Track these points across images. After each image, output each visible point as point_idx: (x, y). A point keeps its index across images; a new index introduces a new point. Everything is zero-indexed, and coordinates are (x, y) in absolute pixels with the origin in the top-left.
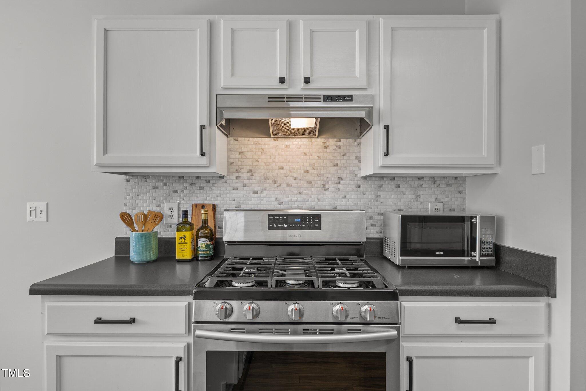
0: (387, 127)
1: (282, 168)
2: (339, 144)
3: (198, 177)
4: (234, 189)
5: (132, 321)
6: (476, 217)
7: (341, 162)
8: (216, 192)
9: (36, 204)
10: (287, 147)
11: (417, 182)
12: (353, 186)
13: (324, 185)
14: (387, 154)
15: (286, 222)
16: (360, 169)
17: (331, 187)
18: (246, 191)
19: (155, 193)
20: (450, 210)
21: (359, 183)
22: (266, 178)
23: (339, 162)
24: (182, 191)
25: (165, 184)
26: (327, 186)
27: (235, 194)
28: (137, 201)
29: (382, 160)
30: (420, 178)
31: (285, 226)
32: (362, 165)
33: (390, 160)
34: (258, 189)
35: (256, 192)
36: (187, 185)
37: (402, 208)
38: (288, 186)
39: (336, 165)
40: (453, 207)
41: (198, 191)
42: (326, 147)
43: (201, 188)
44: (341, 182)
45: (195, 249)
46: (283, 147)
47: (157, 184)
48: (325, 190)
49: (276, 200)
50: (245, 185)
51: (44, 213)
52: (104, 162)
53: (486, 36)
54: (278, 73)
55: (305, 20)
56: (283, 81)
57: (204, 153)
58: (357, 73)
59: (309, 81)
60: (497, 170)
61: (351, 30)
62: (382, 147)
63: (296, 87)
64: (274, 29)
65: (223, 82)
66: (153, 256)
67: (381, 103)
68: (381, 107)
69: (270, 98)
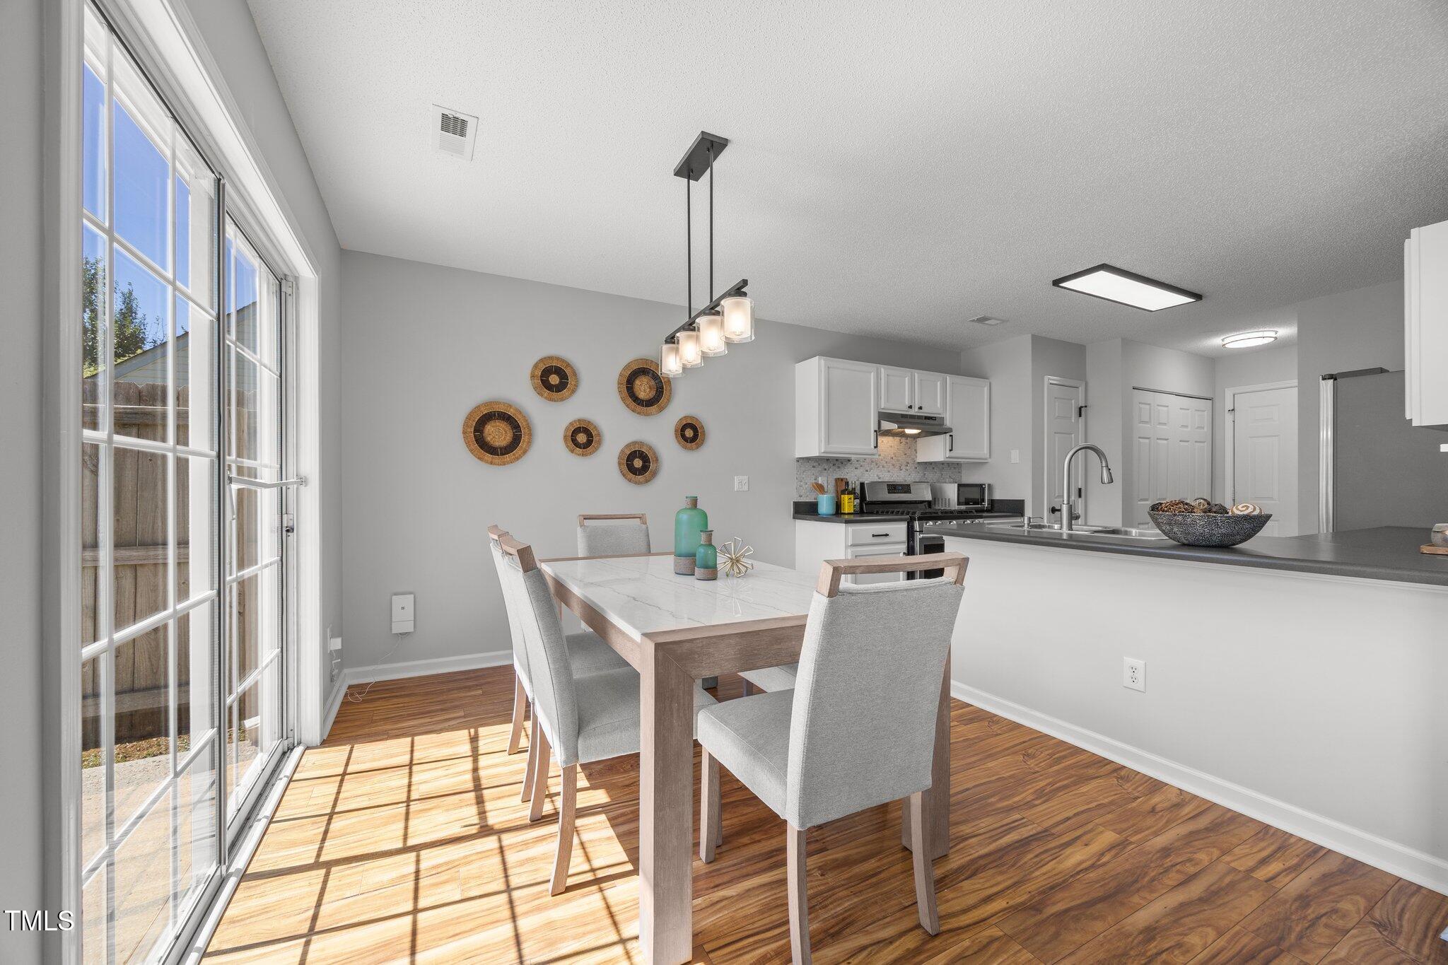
0: (952, 436)
2: (914, 439)
3: (837, 460)
4: (857, 467)
5: (887, 535)
6: (984, 484)
7: (908, 452)
8: (846, 470)
9: (742, 478)
10: (888, 441)
11: (951, 465)
13: (900, 467)
14: (950, 451)
15: (895, 488)
16: (916, 457)
17: (903, 467)
18: (861, 470)
19: (813, 471)
21: (916, 466)
22: (872, 462)
24: (828, 470)
25: (819, 464)
27: (858, 471)
28: (806, 475)
29: (947, 454)
30: (953, 463)
31: (895, 491)
32: (918, 455)
33: (952, 454)
34: (868, 469)
35: (867, 471)
36: (831, 464)
38: (883, 467)
41: (837, 469)
43: (839, 467)
44: (909, 465)
45: (838, 506)
47: (815, 465)
48: (901, 470)
51: (747, 484)
52: (828, 450)
53: (986, 390)
54: (907, 403)
55: (918, 373)
56: (910, 407)
57: (876, 447)
58: (939, 405)
59: (920, 408)
60: (989, 460)
61: (936, 381)
62: (947, 447)
63: (914, 411)
64: (905, 376)
65: (883, 404)
66: (833, 509)
67: (948, 422)
68: (948, 424)
69: (903, 416)
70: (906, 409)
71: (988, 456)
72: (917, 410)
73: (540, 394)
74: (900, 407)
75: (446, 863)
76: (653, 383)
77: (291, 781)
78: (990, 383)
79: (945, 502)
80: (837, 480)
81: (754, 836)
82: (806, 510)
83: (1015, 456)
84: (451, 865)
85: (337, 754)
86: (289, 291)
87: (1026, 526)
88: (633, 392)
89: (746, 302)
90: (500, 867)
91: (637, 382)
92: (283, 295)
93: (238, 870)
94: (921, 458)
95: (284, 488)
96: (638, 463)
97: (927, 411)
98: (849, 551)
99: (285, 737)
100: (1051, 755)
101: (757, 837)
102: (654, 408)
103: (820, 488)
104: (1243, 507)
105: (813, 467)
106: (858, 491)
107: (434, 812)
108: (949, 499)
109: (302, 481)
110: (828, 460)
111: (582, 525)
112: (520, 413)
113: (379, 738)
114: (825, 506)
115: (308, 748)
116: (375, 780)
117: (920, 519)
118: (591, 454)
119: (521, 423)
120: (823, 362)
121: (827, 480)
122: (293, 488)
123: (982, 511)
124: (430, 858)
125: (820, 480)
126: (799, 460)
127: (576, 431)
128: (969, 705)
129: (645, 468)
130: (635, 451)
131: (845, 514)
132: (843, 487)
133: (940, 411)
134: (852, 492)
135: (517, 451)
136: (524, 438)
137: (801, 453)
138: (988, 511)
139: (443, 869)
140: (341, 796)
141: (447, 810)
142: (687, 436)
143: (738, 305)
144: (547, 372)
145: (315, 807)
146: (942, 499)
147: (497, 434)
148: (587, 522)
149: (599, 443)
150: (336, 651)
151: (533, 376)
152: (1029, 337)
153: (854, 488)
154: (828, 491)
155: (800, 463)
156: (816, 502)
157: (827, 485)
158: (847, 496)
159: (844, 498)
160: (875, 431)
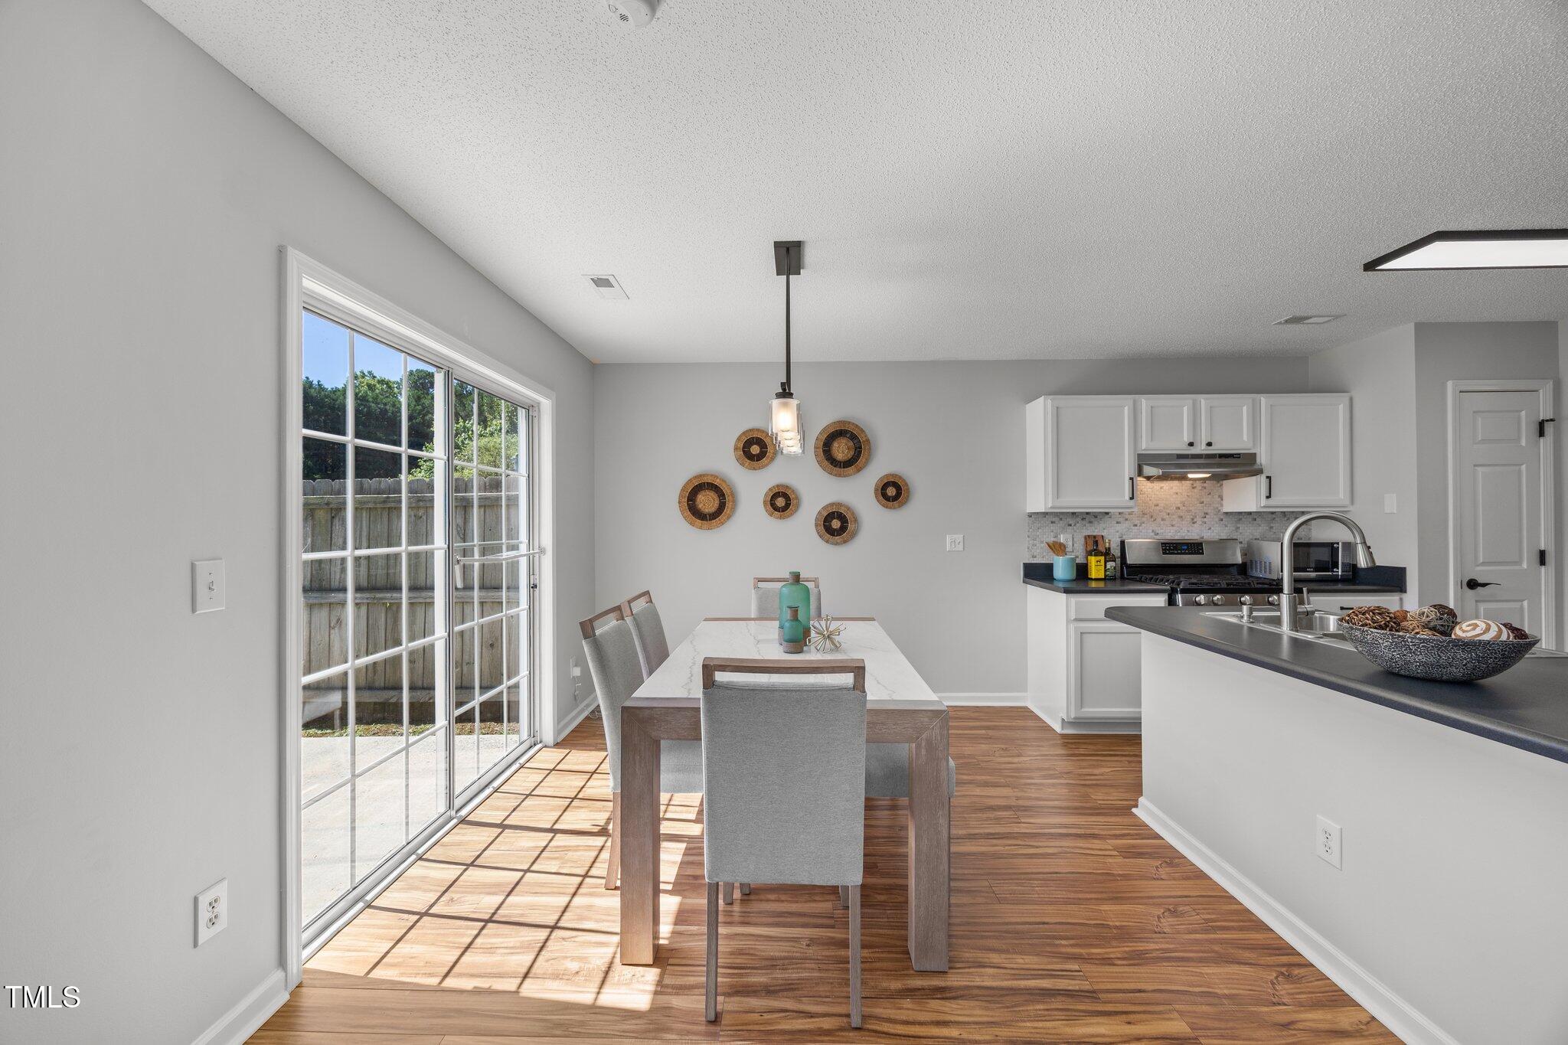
0: (1269, 478)
1: (1157, 505)
2: (1205, 485)
3: (1087, 513)
4: (1117, 523)
6: (1338, 543)
7: (1206, 500)
8: (1102, 525)
9: (955, 536)
10: (1161, 488)
11: (1270, 516)
12: (1217, 520)
13: (1193, 519)
14: (1268, 497)
15: (1176, 548)
16: (1222, 505)
17: (1199, 520)
18: (1126, 525)
19: (1053, 528)
20: (1298, 539)
21: (1222, 517)
23: (1204, 500)
24: (1075, 525)
25: (1061, 519)
26: (1195, 520)
27: (1119, 527)
28: (1038, 533)
29: (1264, 502)
30: (1273, 513)
31: (1176, 552)
32: (1224, 502)
33: (1271, 502)
35: (1136, 525)
36: (1079, 519)
37: (1258, 537)
38: (1163, 520)
39: (1203, 503)
40: (1301, 536)
41: (1088, 526)
42: (1201, 489)
43: (1090, 522)
44: (1207, 516)
45: (1082, 570)
46: (1158, 488)
47: (1054, 520)
48: (1194, 523)
49: (1153, 531)
50: (1126, 520)
51: (962, 544)
52: (1058, 504)
53: (1342, 409)
54: (1186, 439)
55: (1205, 399)
56: (1191, 444)
57: (1132, 498)
58: (1245, 438)
59: (1209, 444)
60: (1351, 508)
61: (1242, 405)
62: (1264, 492)
63: (1200, 449)
64: (1182, 406)
65: (1146, 446)
66: (1074, 576)
67: (1263, 459)
68: (1263, 462)
69: (1180, 456)
70: (1185, 446)
71: (1347, 502)
72: (1204, 446)
73: (742, 464)
74: (1175, 444)
75: (565, 846)
76: (851, 444)
77: (522, 767)
78: (1351, 399)
79: (1265, 567)
80: (1087, 537)
81: (780, 896)
82: (1038, 574)
83: (1391, 503)
84: (567, 849)
85: (558, 754)
86: (535, 414)
87: (1245, 618)
88: (830, 454)
89: (793, 402)
90: (592, 860)
91: (835, 445)
92: (530, 417)
93: (461, 816)
94: (1229, 507)
95: (531, 556)
96: (836, 524)
97: (1223, 447)
98: (1072, 626)
99: (532, 736)
100: (1207, 921)
101: (783, 897)
102: (851, 469)
103: (1058, 548)
104: (1469, 626)
105: (1052, 522)
106: (1116, 552)
107: (583, 810)
108: (1270, 563)
109: (542, 551)
111: (756, 587)
112: (725, 482)
113: (588, 748)
114: (1062, 570)
115: (546, 747)
116: (566, 778)
117: (1183, 591)
118: (789, 516)
119: (726, 491)
120: (1049, 402)
121: (1074, 541)
122: (537, 556)
123: (1335, 580)
124: (561, 840)
125: (1062, 539)
126: (1030, 515)
127: (775, 496)
128: (1158, 837)
129: (843, 529)
130: (834, 513)
131: (1092, 579)
132: (1095, 546)
133: (1250, 445)
134: (1107, 554)
135: (722, 517)
136: (729, 505)
137: (1031, 509)
138: (1344, 580)
139: (560, 849)
140: (542, 784)
141: (591, 811)
142: (889, 494)
143: (785, 405)
144: (749, 443)
145: (522, 789)
146: (1261, 562)
147: (707, 502)
148: (761, 585)
149: (798, 506)
150: (577, 677)
151: (736, 449)
152: (1410, 327)
153: (1109, 548)
154: (1073, 551)
155: (1032, 519)
156: (1052, 564)
157: (1070, 543)
158: (1098, 558)
159: (1093, 560)
160: (1131, 479)
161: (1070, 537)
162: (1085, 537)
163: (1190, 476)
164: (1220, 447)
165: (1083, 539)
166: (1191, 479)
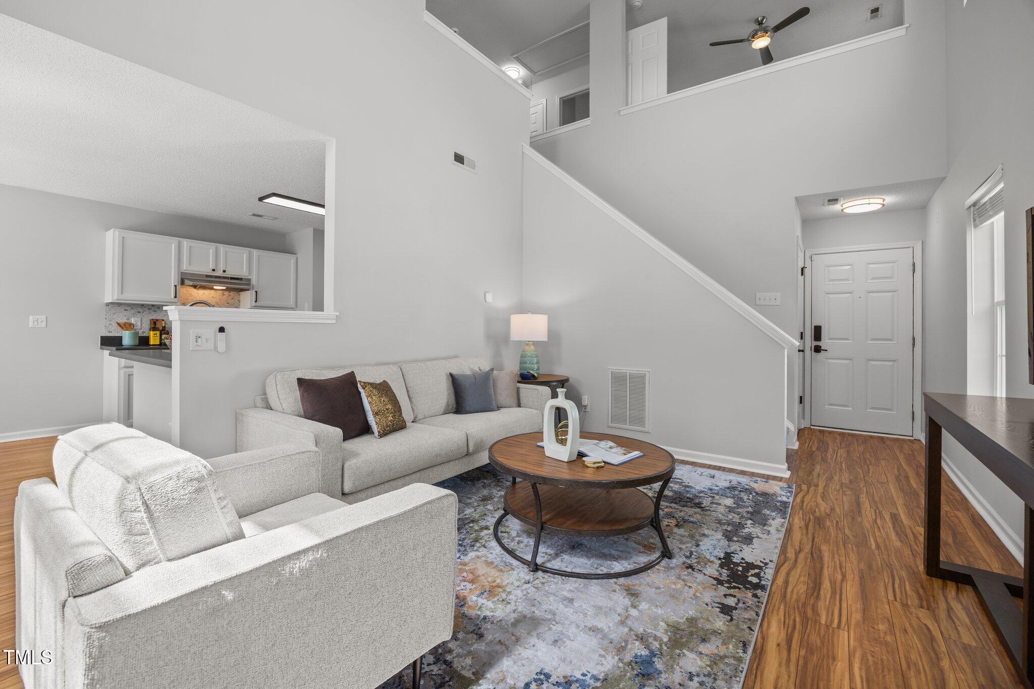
0: (256, 292)
2: (230, 294)
3: (153, 306)
7: (231, 301)
8: (159, 312)
9: (38, 317)
10: (197, 292)
14: (256, 301)
19: (125, 313)
24: (144, 313)
25: (132, 308)
28: (114, 317)
29: (254, 304)
32: (241, 303)
33: (257, 304)
36: (146, 309)
41: (153, 313)
42: (223, 295)
43: (154, 311)
46: (195, 292)
47: (127, 308)
51: (45, 322)
52: (124, 298)
53: (293, 262)
54: (211, 267)
55: (223, 247)
56: (214, 270)
57: (176, 297)
58: (245, 271)
59: (224, 271)
61: (242, 253)
62: (254, 299)
63: (219, 273)
64: (210, 249)
65: (185, 267)
66: (137, 343)
67: (254, 282)
68: (254, 284)
69: (207, 276)
70: (211, 271)
72: (222, 272)
74: (204, 269)
78: (297, 258)
82: (111, 342)
97: (231, 273)
98: (122, 371)
103: (127, 326)
105: (125, 310)
110: (119, 304)
114: (127, 339)
120: (117, 233)
121: (142, 324)
125: (133, 321)
126: (108, 305)
131: (151, 345)
132: (155, 325)
133: (247, 274)
134: (162, 330)
137: (108, 300)
152: (312, 230)
153: (165, 327)
154: (141, 329)
155: (109, 307)
156: (122, 337)
157: (139, 324)
158: (155, 332)
159: (152, 333)
160: (176, 286)
161: (139, 319)
162: (151, 320)
163: (215, 287)
164: (229, 274)
165: (149, 322)
166: (216, 290)
